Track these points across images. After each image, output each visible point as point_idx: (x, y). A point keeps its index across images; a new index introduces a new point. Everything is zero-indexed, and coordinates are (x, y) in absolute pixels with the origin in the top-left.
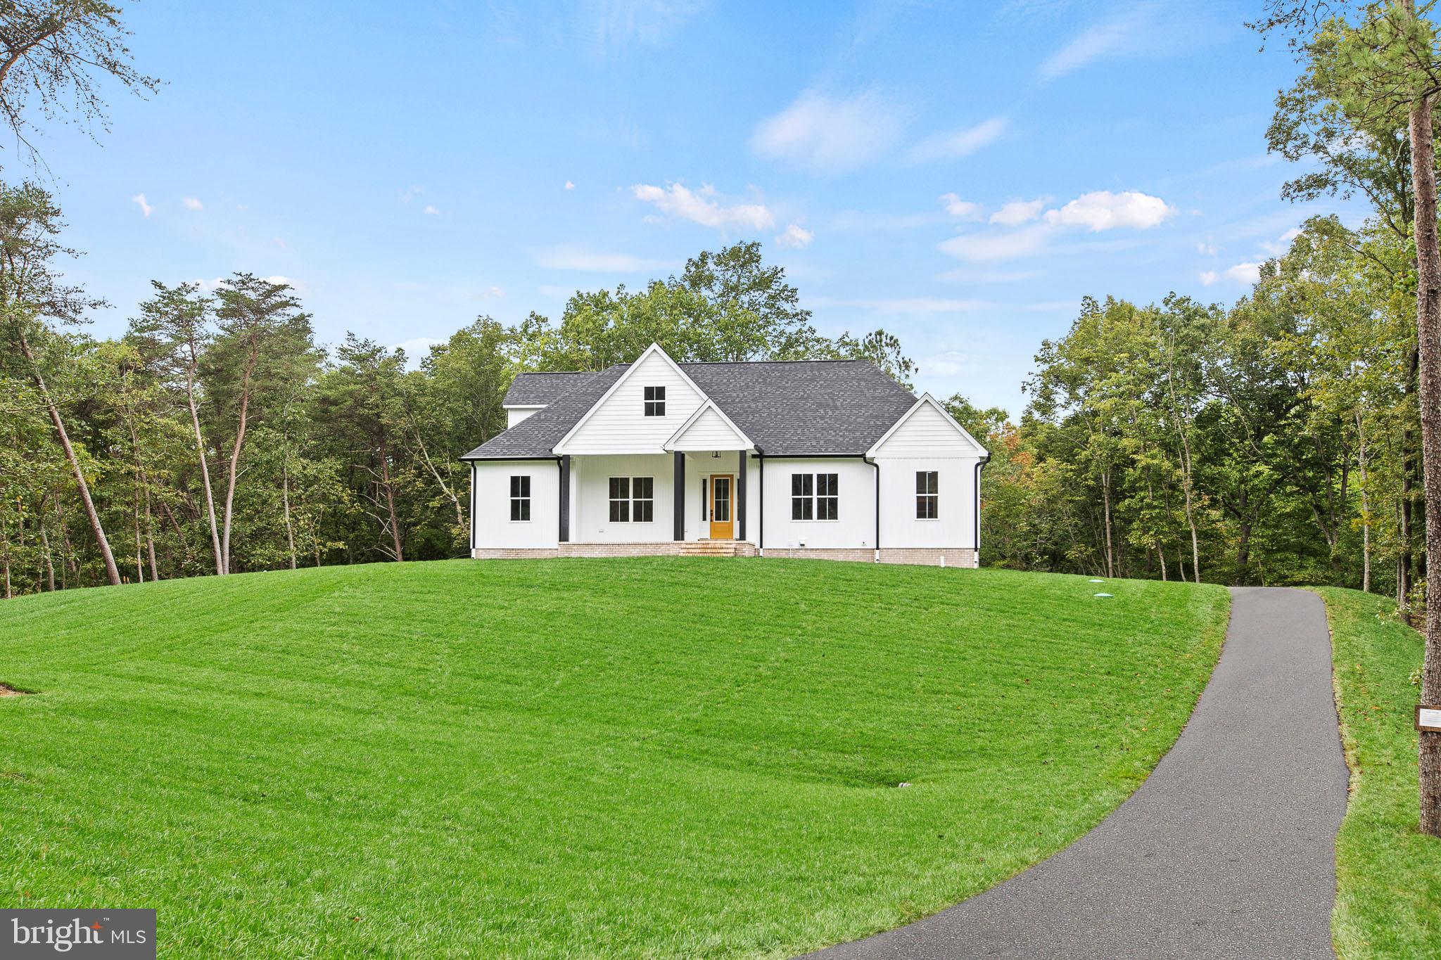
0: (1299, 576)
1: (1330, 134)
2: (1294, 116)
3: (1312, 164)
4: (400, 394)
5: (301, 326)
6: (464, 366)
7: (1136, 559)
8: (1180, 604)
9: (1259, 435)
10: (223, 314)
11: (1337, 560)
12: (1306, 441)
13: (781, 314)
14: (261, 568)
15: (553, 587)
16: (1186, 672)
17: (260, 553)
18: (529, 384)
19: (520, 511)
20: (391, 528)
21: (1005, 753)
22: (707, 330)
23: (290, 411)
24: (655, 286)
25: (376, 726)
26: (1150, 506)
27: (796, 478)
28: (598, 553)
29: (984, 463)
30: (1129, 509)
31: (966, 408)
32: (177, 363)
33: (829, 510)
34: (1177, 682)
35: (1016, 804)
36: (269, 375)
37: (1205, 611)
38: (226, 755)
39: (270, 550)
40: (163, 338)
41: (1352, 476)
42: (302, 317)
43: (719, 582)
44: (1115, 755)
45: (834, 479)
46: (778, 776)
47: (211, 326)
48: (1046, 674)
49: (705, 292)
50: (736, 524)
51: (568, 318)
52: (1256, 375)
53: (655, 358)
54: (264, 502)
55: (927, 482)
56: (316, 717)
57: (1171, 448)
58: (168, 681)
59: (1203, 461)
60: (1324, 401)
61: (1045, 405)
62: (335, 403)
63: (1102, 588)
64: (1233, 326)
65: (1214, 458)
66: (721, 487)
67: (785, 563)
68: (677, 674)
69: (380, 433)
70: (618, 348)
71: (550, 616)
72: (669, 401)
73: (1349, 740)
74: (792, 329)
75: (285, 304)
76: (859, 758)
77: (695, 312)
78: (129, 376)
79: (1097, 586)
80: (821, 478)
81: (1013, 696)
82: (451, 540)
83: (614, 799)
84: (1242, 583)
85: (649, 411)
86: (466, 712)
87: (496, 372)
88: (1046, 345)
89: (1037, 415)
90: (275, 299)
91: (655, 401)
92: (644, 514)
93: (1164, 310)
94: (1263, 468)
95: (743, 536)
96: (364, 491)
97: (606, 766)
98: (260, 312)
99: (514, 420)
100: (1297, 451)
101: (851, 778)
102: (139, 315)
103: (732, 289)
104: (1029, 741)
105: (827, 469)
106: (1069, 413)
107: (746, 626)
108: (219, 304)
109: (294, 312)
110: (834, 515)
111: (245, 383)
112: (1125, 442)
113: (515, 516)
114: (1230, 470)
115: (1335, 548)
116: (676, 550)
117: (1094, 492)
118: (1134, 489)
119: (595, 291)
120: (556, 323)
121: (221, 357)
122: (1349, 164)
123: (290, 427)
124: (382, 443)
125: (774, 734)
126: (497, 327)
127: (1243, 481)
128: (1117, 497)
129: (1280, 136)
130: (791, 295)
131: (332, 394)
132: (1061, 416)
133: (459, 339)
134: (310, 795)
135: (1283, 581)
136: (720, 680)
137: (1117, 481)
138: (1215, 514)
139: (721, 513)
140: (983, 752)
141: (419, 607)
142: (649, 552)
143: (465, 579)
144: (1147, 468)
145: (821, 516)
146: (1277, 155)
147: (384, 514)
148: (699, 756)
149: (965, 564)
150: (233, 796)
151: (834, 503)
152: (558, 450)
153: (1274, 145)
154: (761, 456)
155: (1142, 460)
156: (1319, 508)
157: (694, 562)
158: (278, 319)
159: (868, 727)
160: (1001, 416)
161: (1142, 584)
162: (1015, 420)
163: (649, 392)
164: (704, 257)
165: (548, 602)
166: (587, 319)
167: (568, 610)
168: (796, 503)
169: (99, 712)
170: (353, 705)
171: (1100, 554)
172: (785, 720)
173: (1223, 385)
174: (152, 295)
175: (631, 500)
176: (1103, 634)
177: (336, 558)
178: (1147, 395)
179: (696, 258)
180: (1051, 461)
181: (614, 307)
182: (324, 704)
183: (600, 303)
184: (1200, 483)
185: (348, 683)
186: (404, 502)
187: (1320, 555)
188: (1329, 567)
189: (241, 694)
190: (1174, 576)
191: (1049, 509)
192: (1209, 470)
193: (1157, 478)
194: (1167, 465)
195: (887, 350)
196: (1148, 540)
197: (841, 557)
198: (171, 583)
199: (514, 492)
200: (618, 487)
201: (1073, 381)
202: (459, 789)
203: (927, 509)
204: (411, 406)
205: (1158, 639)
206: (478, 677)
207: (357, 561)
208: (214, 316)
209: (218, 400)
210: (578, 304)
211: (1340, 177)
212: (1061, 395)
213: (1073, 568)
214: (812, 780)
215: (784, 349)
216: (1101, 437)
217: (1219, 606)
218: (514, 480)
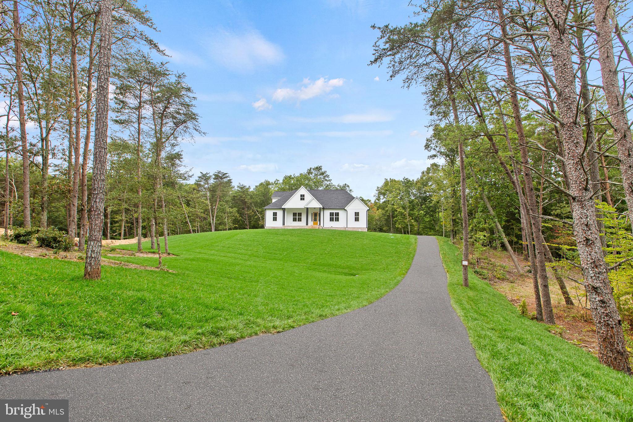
0: (430, 233)
1: (437, 147)
2: (430, 143)
3: (433, 152)
4: (249, 195)
5: (230, 181)
6: (262, 189)
7: (397, 230)
8: (408, 239)
9: (421, 205)
10: (214, 179)
11: (437, 230)
12: (431, 206)
13: (326, 180)
14: (221, 230)
15: (282, 235)
16: (411, 253)
17: (220, 227)
18: (276, 194)
19: (275, 219)
20: (247, 222)
21: (376, 269)
22: (311, 183)
23: (228, 198)
24: (301, 174)
25: (249, 263)
26: (400, 219)
27: (331, 213)
28: (291, 228)
29: (368, 210)
30: (396, 220)
31: (363, 199)
32: (204, 188)
33: (337, 220)
34: (409, 255)
35: (381, 280)
36: (223, 191)
37: (413, 241)
38: (221, 269)
39: (223, 226)
40: (202, 183)
41: (440, 213)
42: (230, 180)
43: (316, 234)
44: (399, 270)
45: (338, 213)
46: (331, 274)
47: (212, 181)
48: (383, 253)
49: (311, 175)
50: (319, 222)
51: (283, 180)
52: (421, 194)
53: (302, 189)
54: (222, 217)
55: (357, 214)
56: (237, 261)
57: (404, 208)
58: (205, 253)
59: (410, 210)
60: (435, 199)
61: (379, 199)
62: (236, 197)
63: (392, 236)
64: (416, 184)
65: (412, 210)
66: (315, 215)
67: (329, 230)
68: (308, 253)
69: (245, 203)
70: (294, 186)
71: (282, 241)
72: (305, 197)
73: (445, 267)
74: (328, 183)
75: (227, 177)
76: (347, 270)
77: (309, 179)
78: (195, 191)
79: (391, 235)
80: (335, 213)
81: (377, 258)
82: (259, 224)
83: (300, 278)
84: (418, 235)
85: (301, 199)
86: (267, 260)
87: (269, 191)
88: (378, 188)
89: (377, 201)
90: (224, 176)
91: (302, 197)
92: (300, 220)
93: (403, 180)
94: (423, 212)
95: (320, 225)
96: (241, 214)
97: (297, 272)
98: (222, 178)
99: (274, 201)
100: (429, 208)
101: (346, 274)
102: (197, 179)
103: (316, 175)
104: (381, 267)
105: (337, 211)
106: (383, 200)
107: (322, 243)
108: (214, 177)
109: (228, 178)
110: (338, 221)
111: (219, 193)
112: (395, 206)
113: (274, 220)
114: (416, 212)
115: (437, 228)
116: (307, 227)
117: (389, 216)
118: (397, 216)
119: (289, 175)
120: (281, 181)
121: (214, 187)
122: (441, 153)
123: (227, 202)
124: (245, 205)
125: (329, 265)
126: (269, 182)
127: (418, 214)
128: (393, 217)
129: (427, 147)
130: (328, 176)
131: (235, 195)
132: (382, 201)
133: (261, 184)
134: (240, 277)
135: (427, 234)
136: (317, 254)
137: (393, 214)
138: (413, 221)
139: (315, 220)
140: (372, 269)
141: (255, 239)
142: (301, 228)
143: (264, 233)
144: (399, 212)
145: (336, 221)
146: (426, 150)
147: (246, 219)
148: (314, 270)
149: (365, 231)
150: (225, 277)
151: (338, 218)
152: (283, 207)
153: (426, 148)
154: (324, 209)
155: (398, 210)
156: (433, 220)
157: (310, 230)
158: (225, 180)
159: (348, 264)
160: (370, 201)
161: (400, 235)
162: (373, 202)
163: (301, 196)
164: (311, 168)
165: (281, 238)
166: (287, 181)
167: (286, 239)
168: (331, 218)
169: (193, 260)
170: (244, 259)
171: (390, 229)
172: (332, 262)
173: (414, 195)
174: (200, 175)
175: (297, 217)
176: (394, 245)
177: (236, 228)
178: (399, 197)
179: (309, 169)
180: (380, 210)
181: (293, 178)
182: (238, 258)
183: (290, 177)
184: (410, 215)
185: (242, 254)
186: (250, 217)
187: (434, 229)
188: (435, 232)
189: (221, 256)
190: (405, 233)
191: (379, 220)
192: (412, 212)
193: (402, 214)
194: (403, 211)
195: (347, 188)
196: (400, 226)
197: (340, 229)
198: (203, 233)
199: (274, 215)
200: (295, 214)
201: (384, 194)
202: (269, 276)
203: (357, 219)
204: (251, 198)
205: (404, 246)
206: (268, 253)
207: (239, 229)
208: (212, 179)
209: (213, 196)
210: (286, 178)
211: (439, 155)
212: (382, 197)
213: (385, 232)
214: (337, 274)
215: (326, 187)
216: (390, 205)
217: (416, 240)
218: (274, 213)
